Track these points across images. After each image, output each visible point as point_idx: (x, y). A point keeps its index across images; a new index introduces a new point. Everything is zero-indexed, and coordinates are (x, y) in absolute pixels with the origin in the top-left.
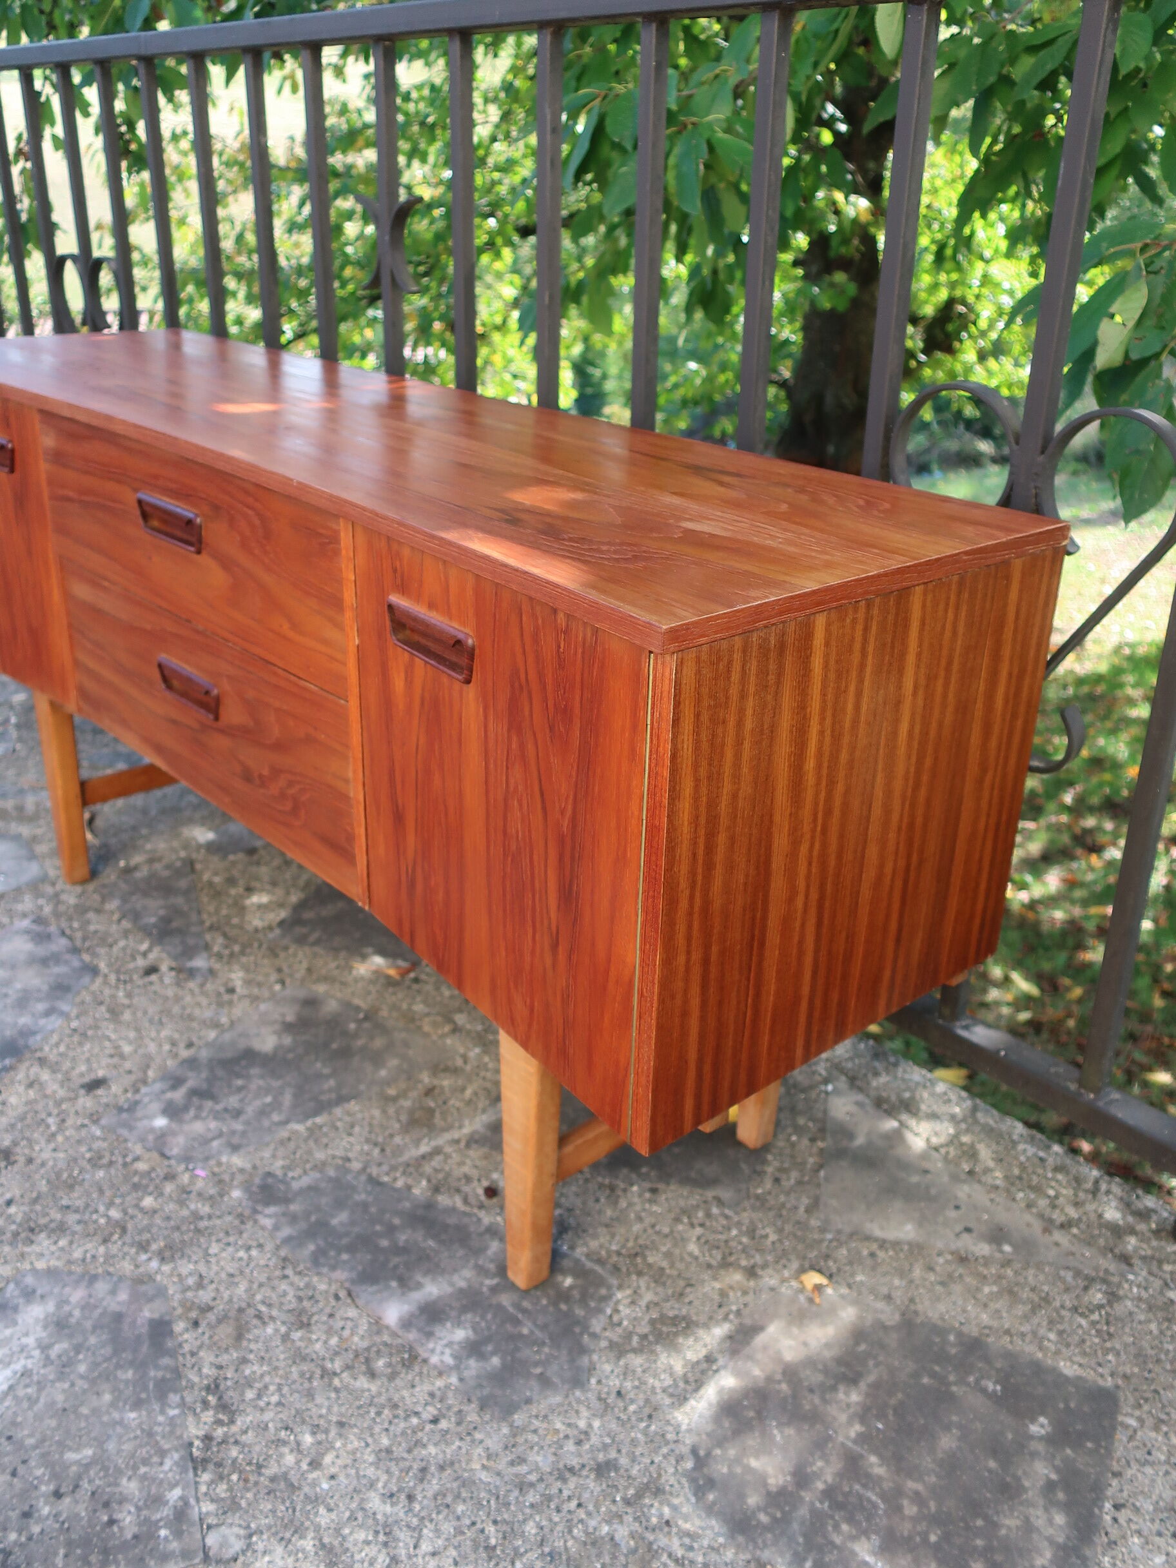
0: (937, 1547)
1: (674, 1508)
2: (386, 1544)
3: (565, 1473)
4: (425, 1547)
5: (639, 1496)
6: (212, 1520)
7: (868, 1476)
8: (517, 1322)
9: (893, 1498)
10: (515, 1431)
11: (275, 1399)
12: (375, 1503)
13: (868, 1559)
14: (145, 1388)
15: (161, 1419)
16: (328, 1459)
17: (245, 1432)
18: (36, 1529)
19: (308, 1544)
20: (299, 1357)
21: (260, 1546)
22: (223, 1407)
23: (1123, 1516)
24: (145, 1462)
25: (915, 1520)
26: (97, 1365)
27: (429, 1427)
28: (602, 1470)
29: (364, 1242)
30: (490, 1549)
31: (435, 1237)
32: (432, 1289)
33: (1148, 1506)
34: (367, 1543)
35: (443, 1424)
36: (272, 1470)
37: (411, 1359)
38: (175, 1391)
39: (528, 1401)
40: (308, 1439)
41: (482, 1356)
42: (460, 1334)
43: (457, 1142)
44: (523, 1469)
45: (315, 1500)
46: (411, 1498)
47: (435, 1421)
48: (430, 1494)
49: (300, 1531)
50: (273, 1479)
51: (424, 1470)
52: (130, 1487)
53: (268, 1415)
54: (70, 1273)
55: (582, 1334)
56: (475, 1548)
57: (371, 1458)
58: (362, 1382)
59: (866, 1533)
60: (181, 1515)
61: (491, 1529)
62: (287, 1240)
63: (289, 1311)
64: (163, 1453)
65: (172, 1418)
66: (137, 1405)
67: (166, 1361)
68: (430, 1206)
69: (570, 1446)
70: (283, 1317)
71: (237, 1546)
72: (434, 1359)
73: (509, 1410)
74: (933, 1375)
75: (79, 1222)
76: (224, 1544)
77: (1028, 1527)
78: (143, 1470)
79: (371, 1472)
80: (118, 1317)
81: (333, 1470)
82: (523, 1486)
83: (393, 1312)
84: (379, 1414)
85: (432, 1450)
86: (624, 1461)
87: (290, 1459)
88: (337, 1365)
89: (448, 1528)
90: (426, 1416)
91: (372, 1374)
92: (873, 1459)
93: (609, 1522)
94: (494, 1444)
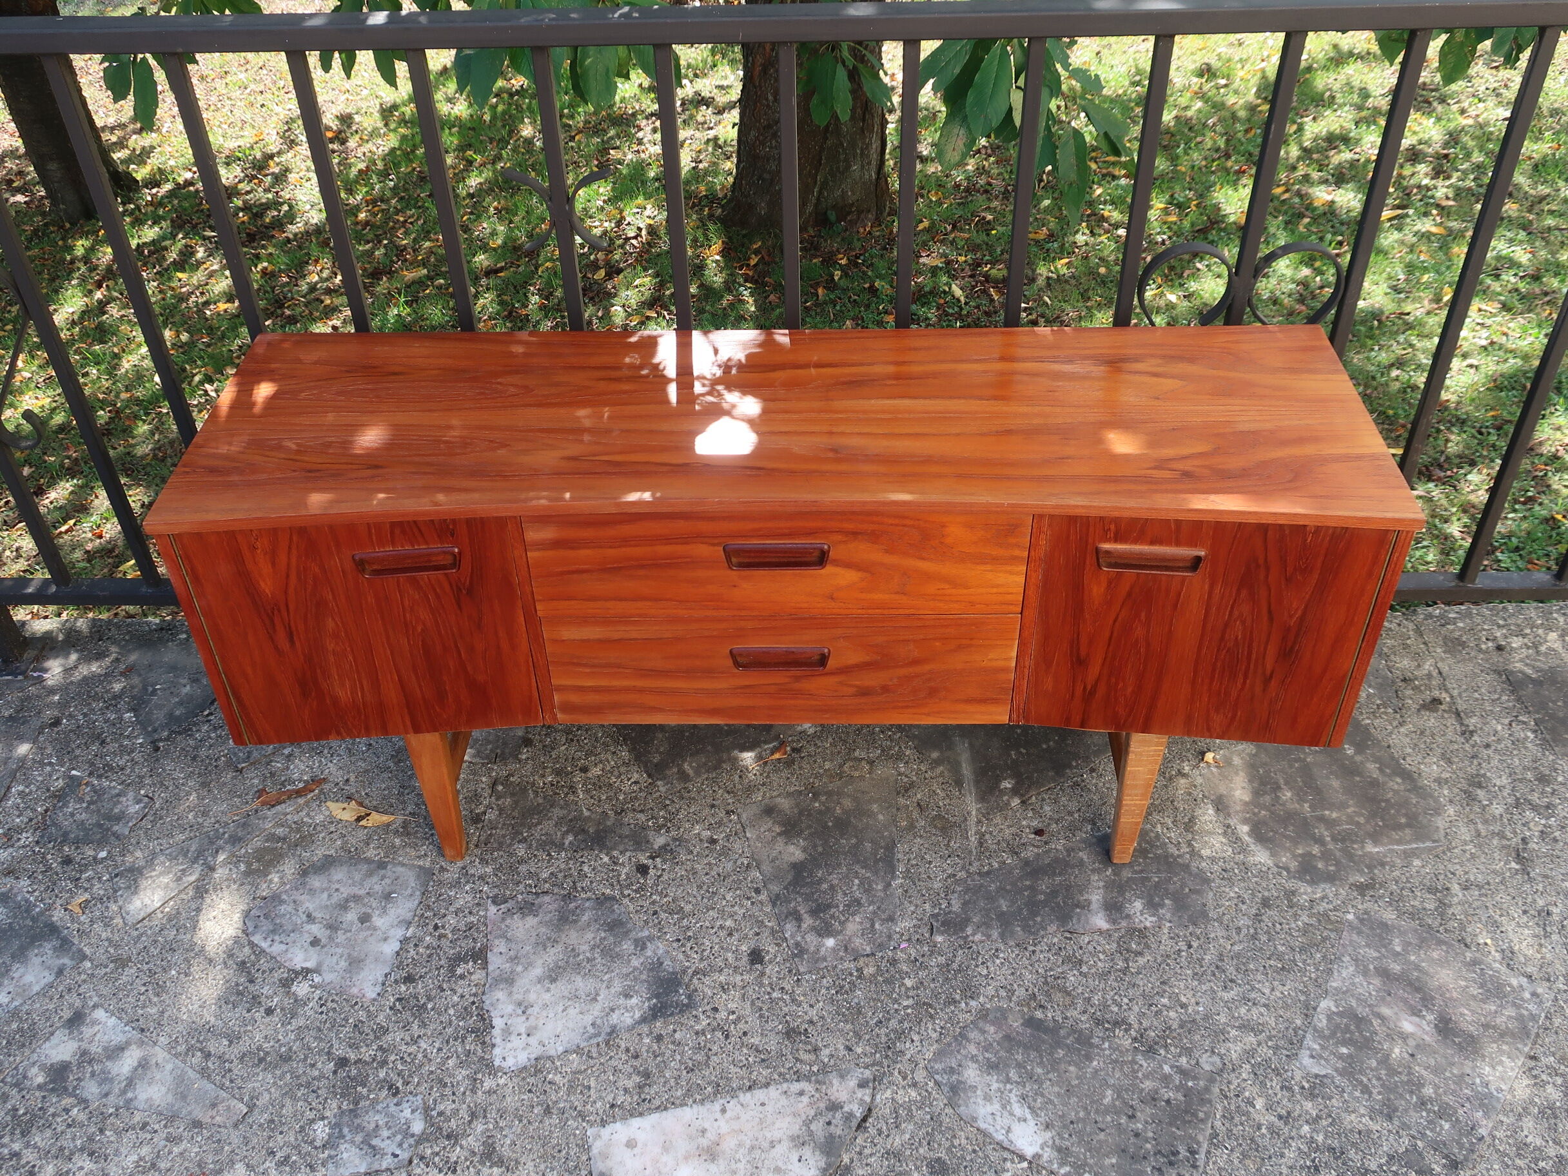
0: (1386, 826)
1: (1305, 893)
2: (1254, 1004)
3: (1257, 917)
4: (1267, 991)
5: (1290, 901)
6: (1193, 1062)
7: (1334, 820)
8: (1148, 879)
9: (1350, 820)
10: (1219, 920)
11: (1126, 1000)
12: (1227, 996)
13: (1377, 850)
14: (1079, 1050)
15: (1107, 1052)
16: (1183, 999)
17: (1141, 1023)
18: (1150, 1134)
19: (1234, 1033)
20: (1104, 975)
21: (1223, 1051)
22: (1116, 1024)
23: (1408, 759)
24: (1135, 1072)
25: (1367, 822)
26: (1042, 1062)
27: (1191, 950)
28: (1266, 903)
29: (1034, 907)
30: (1283, 968)
31: (1054, 874)
32: (1096, 897)
33: (1409, 750)
34: (1249, 1010)
35: (1195, 944)
36: (1175, 1026)
37: (1142, 933)
38: (1091, 1037)
39: (1205, 905)
40: (1165, 1001)
41: (1162, 906)
42: (1138, 905)
43: (979, 822)
44: (1244, 931)
45: (1206, 1017)
46: (1232, 981)
47: (1190, 947)
48: (1234, 973)
49: (1223, 1032)
50: (1181, 1027)
51: (1217, 967)
52: (1148, 1085)
53: (1136, 1009)
54: (949, 1045)
55: (1175, 860)
56: (1278, 973)
57: (1196, 983)
58: (1141, 961)
59: (1363, 842)
60: (1181, 1071)
61: (1272, 962)
62: (1002, 936)
63: (1063, 963)
64: (1134, 1062)
65: (1110, 1047)
66: (1089, 1058)
67: (1062, 1032)
68: (1027, 863)
69: (1244, 907)
70: (1065, 968)
71: (1216, 1059)
72: (1148, 924)
73: (1204, 914)
74: (1296, 760)
75: (900, 1022)
76: (1213, 1064)
77: (1396, 792)
78: (1140, 1075)
79: (1204, 987)
80: (1007, 1037)
81: (1193, 1000)
82: (1254, 937)
83: (1100, 921)
84: (1168, 965)
85: (1207, 957)
86: (1266, 894)
87: (1172, 1014)
88: (1121, 964)
89: (1259, 977)
90: (1185, 948)
91: (1141, 954)
92: (1327, 812)
93: (1297, 920)
94: (1221, 933)
